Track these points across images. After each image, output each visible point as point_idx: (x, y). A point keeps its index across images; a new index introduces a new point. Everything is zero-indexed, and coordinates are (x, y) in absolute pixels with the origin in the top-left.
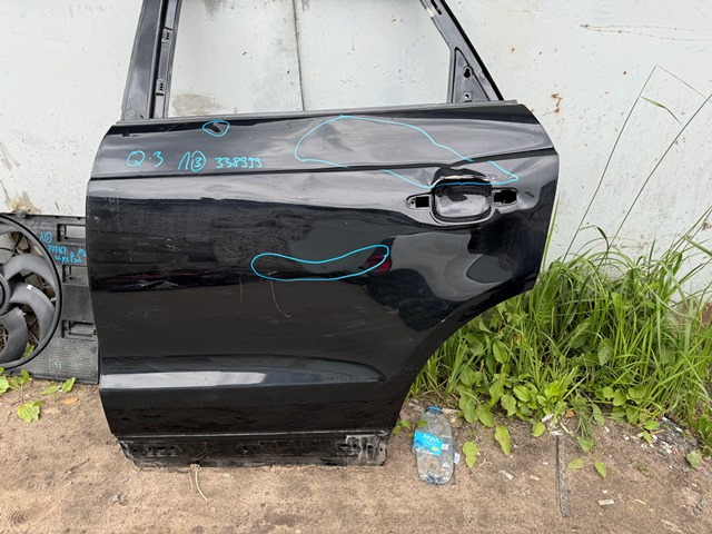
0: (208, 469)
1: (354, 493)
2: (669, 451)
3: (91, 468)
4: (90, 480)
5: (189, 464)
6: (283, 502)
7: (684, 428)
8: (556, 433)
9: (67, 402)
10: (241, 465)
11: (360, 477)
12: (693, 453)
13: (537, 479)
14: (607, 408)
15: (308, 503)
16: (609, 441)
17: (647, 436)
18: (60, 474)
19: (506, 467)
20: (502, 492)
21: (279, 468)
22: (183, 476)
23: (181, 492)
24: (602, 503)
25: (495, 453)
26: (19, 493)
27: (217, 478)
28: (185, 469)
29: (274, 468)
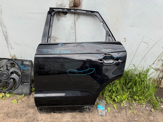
0: (55, 114)
1: (86, 118)
2: (148, 109)
3: (30, 114)
4: (30, 116)
5: (51, 112)
6: (71, 120)
7: (150, 104)
8: (126, 105)
9: (23, 99)
10: (62, 113)
11: (87, 115)
12: (152, 109)
13: (122, 115)
14: (135, 100)
15: (77, 120)
16: (136, 107)
17: (143, 106)
18: (23, 115)
19: (116, 112)
20: (115, 117)
21: (70, 113)
22: (50, 115)
23: (50, 118)
24: (135, 119)
25: (114, 110)
26: (15, 119)
27: (57, 115)
28: (50, 114)
29: (69, 113)
